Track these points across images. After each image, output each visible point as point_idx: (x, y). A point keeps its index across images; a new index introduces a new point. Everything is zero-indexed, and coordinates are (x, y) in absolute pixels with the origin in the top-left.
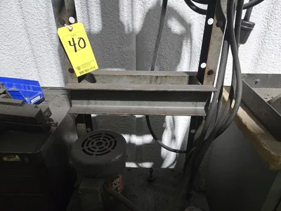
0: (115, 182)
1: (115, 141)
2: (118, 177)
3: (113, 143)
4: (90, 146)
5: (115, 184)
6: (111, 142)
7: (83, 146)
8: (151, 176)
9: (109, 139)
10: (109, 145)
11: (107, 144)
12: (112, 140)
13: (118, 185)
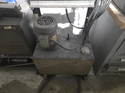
0: (53, 37)
1: (52, 20)
2: (54, 35)
3: (51, 21)
4: (41, 22)
5: (53, 38)
6: (50, 20)
7: (38, 22)
8: (68, 37)
9: (50, 19)
10: (49, 21)
11: (48, 21)
12: (51, 19)
13: (55, 38)
